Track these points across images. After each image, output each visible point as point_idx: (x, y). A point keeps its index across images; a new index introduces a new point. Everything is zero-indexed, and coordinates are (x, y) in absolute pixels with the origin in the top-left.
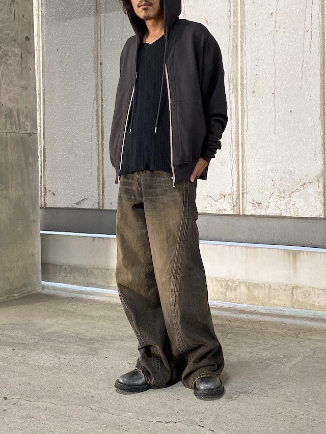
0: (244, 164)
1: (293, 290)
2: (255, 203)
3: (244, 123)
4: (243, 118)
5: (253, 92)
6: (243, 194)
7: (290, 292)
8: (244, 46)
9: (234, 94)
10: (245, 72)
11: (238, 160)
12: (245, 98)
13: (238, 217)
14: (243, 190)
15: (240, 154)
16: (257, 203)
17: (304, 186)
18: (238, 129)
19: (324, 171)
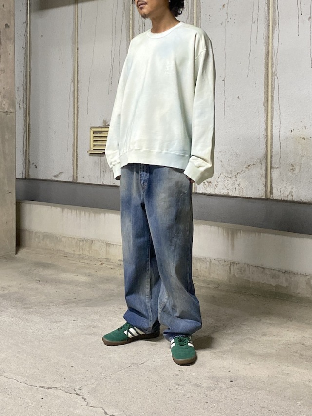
1: (230, 266)
7: (227, 268)
16: (207, 182)
17: (249, 168)
19: (266, 155)
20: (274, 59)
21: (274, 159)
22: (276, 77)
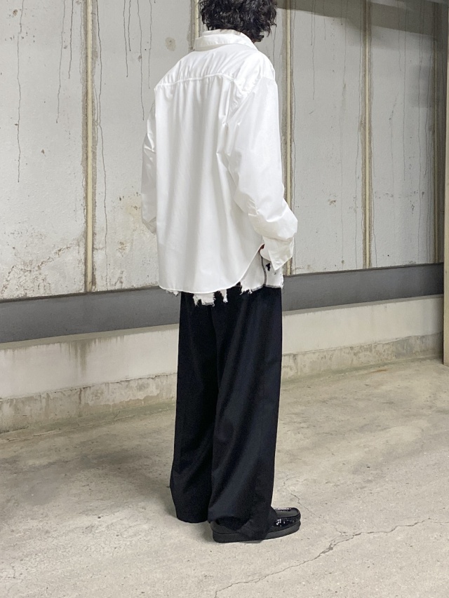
1: (80, 394)
17: (60, 253)
19: (86, 232)
20: (96, 102)
21: (97, 237)
22: (98, 126)
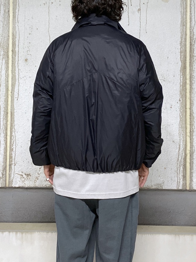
0: (13, 134)
2: (23, 174)
3: (14, 91)
4: (13, 85)
5: (26, 60)
6: (10, 165)
8: (17, 13)
9: (4, 60)
10: (17, 39)
11: (6, 129)
12: (16, 65)
13: (3, 190)
14: (11, 161)
15: (9, 123)
16: (26, 174)
18: (8, 97)
